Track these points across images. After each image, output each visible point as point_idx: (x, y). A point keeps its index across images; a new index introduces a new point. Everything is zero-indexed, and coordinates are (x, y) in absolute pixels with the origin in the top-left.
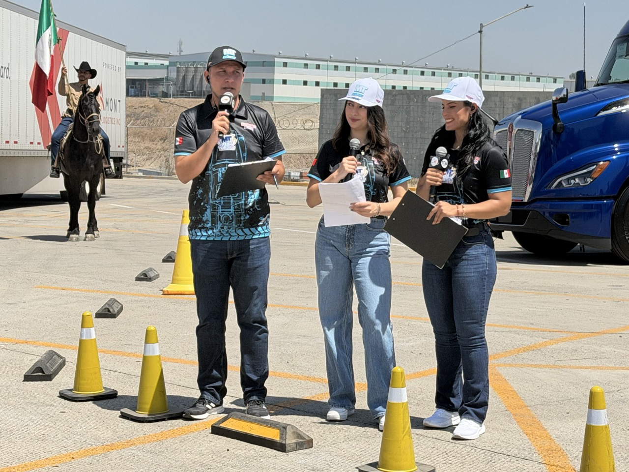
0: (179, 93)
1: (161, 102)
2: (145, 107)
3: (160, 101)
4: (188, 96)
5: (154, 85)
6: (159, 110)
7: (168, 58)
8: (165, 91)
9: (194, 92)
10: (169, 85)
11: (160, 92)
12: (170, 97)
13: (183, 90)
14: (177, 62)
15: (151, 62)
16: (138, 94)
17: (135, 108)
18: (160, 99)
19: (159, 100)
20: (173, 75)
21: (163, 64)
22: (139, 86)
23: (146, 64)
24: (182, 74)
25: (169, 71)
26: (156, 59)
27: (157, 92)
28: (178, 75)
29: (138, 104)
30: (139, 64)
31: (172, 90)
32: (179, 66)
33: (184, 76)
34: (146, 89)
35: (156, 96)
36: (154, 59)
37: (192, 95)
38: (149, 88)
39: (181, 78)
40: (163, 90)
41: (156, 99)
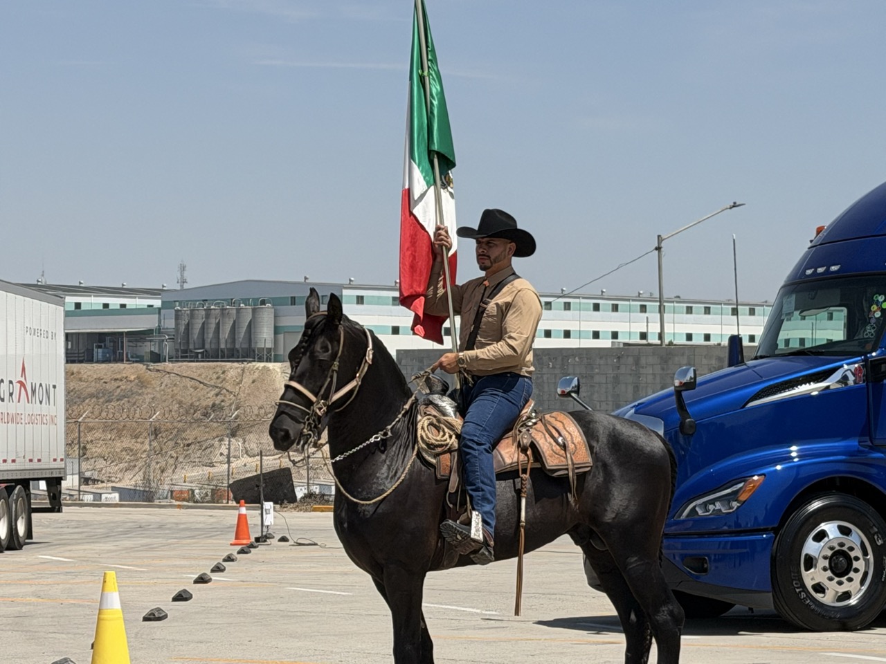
0: (180, 354)
1: (150, 370)
2: (121, 380)
3: (147, 369)
4: (194, 358)
5: (137, 341)
6: (145, 384)
7: (160, 294)
8: (157, 351)
9: (206, 351)
10: (163, 340)
11: (146, 352)
12: (165, 361)
13: (186, 348)
14: (175, 301)
15: (132, 303)
16: (110, 357)
17: (105, 383)
18: (148, 366)
19: (145, 367)
20: (170, 323)
21: (152, 306)
22: (112, 344)
23: (123, 306)
24: (184, 322)
25: (162, 318)
26: (139, 298)
27: (142, 354)
28: (177, 324)
29: (109, 374)
30: (111, 307)
31: (167, 349)
32: (179, 308)
33: (188, 324)
34: (122, 349)
35: (140, 360)
36: (135, 298)
37: (202, 357)
38: (129, 346)
39: (182, 328)
40: (152, 349)
41: (140, 366)
